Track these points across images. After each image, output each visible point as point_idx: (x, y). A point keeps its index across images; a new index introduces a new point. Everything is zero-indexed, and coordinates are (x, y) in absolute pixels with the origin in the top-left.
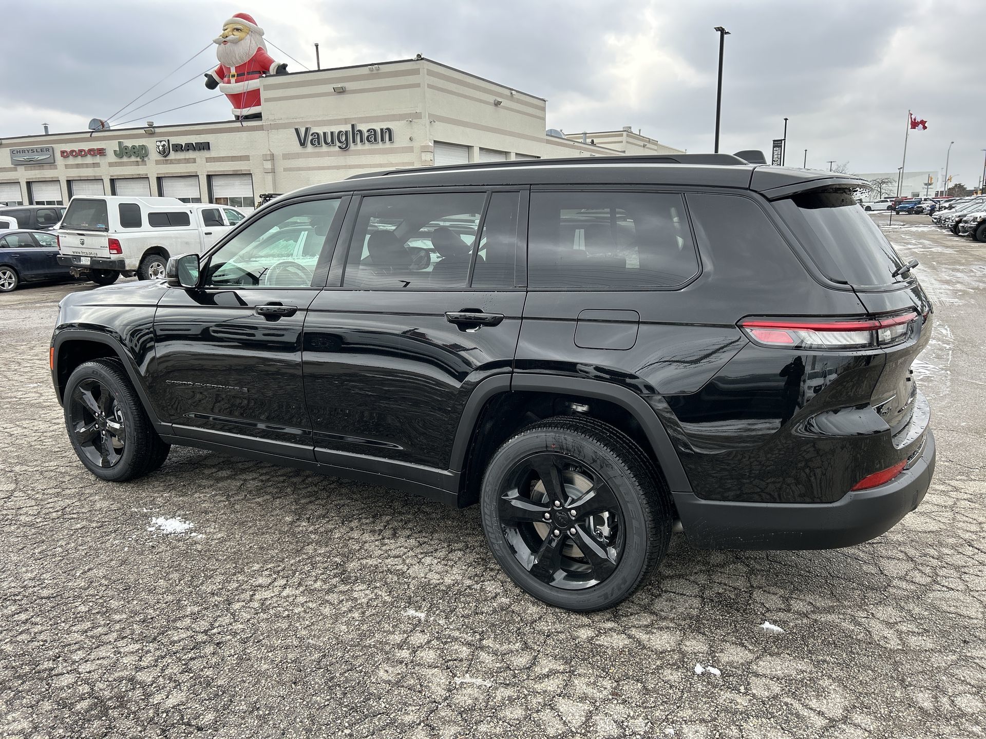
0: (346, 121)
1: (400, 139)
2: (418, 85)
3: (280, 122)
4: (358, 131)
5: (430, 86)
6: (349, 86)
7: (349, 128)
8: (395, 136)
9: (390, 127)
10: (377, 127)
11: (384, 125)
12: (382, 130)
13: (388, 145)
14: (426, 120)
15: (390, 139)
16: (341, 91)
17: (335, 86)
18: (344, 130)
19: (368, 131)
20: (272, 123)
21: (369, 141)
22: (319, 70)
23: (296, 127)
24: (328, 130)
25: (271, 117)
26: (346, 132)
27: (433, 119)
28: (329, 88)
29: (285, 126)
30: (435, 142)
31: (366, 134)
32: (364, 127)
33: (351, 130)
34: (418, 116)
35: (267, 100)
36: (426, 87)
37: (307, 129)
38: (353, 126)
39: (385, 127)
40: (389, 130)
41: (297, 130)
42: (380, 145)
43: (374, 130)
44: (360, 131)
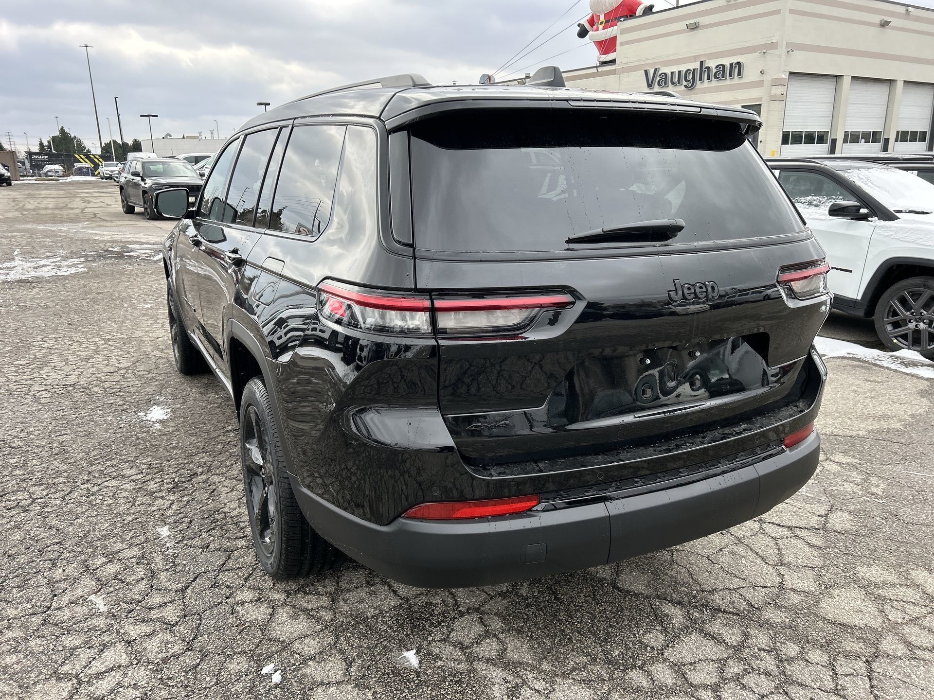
0: (695, 58)
1: (750, 74)
2: (778, 12)
3: (632, 65)
4: (706, 68)
5: (792, 12)
6: (703, 21)
7: (697, 65)
8: (746, 71)
9: (740, 61)
10: (727, 62)
11: (734, 60)
12: (731, 65)
13: (736, 80)
14: (782, 50)
15: (739, 74)
16: (694, 27)
17: (688, 22)
18: (691, 68)
19: (717, 67)
20: (624, 66)
21: (716, 77)
22: (678, 7)
23: (646, 69)
24: (675, 69)
25: (625, 61)
26: (694, 70)
27: (792, 48)
28: (682, 25)
29: (635, 69)
30: (790, 73)
31: (714, 71)
32: (712, 64)
33: (699, 67)
34: (773, 45)
35: (622, 44)
36: (787, 12)
37: (656, 70)
38: (702, 63)
39: (735, 62)
40: (739, 64)
41: (646, 72)
42: (728, 82)
43: (723, 66)
44: (708, 68)
